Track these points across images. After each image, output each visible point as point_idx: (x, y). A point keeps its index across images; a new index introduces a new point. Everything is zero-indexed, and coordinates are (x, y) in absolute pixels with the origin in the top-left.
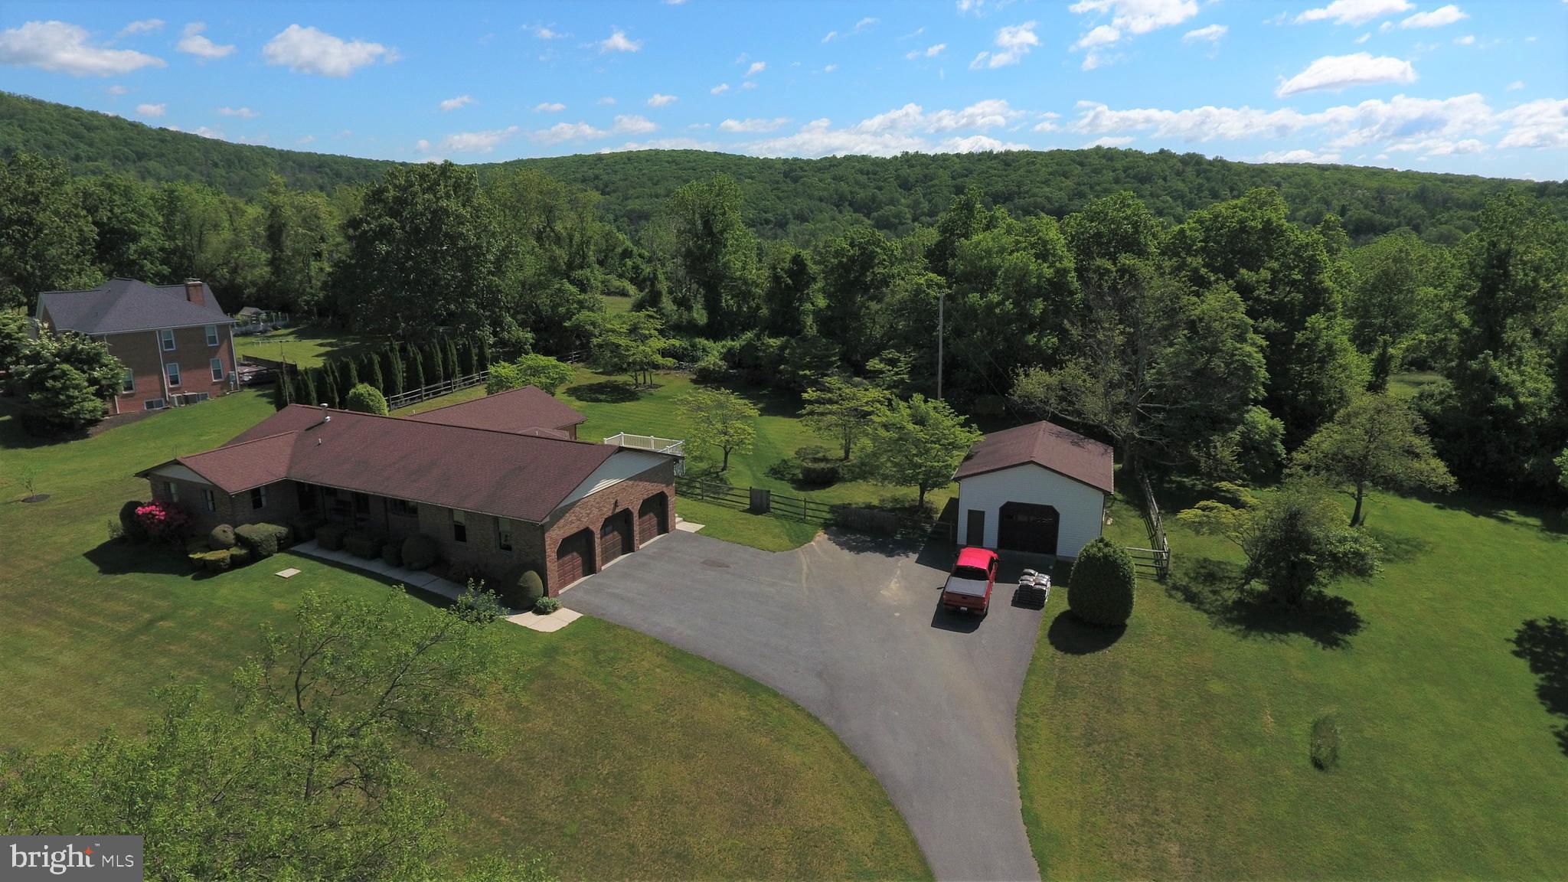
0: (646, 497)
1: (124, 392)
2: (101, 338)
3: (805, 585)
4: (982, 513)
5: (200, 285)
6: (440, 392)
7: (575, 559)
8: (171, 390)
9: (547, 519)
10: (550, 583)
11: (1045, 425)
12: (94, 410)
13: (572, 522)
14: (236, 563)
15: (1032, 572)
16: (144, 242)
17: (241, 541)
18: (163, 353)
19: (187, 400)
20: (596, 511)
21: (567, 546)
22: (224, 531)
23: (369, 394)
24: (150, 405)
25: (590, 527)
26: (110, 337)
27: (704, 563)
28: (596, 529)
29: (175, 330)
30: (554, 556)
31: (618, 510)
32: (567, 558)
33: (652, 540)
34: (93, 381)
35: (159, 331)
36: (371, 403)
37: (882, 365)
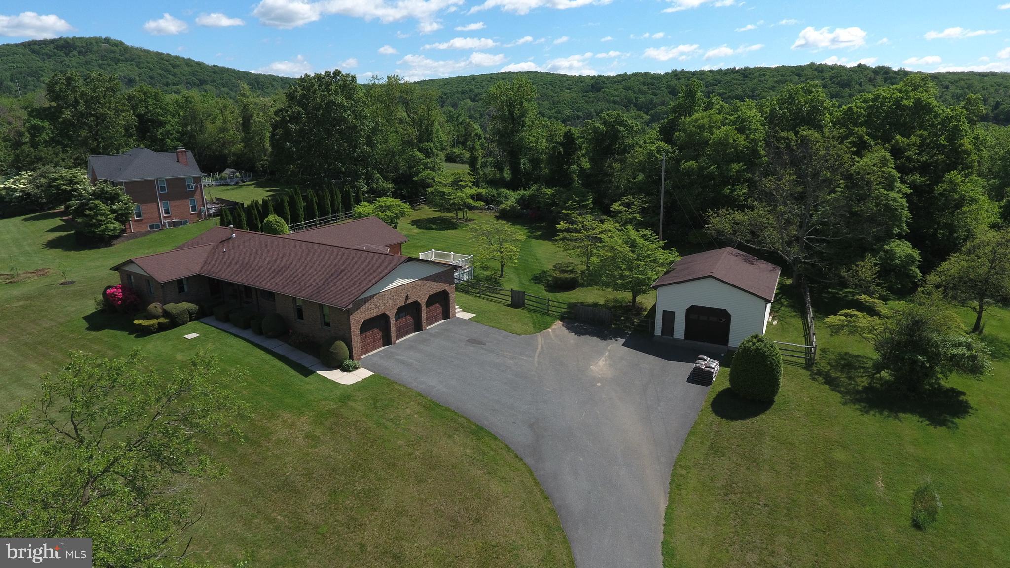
0: (431, 293)
1: (136, 219)
2: (121, 184)
3: (536, 360)
4: (673, 313)
5: (185, 152)
6: (329, 221)
7: (377, 334)
8: (164, 218)
9: (351, 306)
10: (354, 351)
11: (729, 249)
12: (115, 229)
13: (371, 309)
14: (162, 328)
15: (705, 358)
16: (168, 127)
17: (166, 314)
18: (160, 194)
19: (175, 224)
20: (391, 302)
21: (367, 326)
22: (156, 307)
23: (276, 222)
24: (152, 227)
25: (387, 313)
26: (126, 183)
27: (468, 341)
28: (391, 314)
29: (167, 180)
30: (358, 332)
31: (409, 302)
32: (369, 334)
33: (437, 324)
34: (113, 211)
35: (157, 180)
36: (277, 228)
37: (621, 207)
